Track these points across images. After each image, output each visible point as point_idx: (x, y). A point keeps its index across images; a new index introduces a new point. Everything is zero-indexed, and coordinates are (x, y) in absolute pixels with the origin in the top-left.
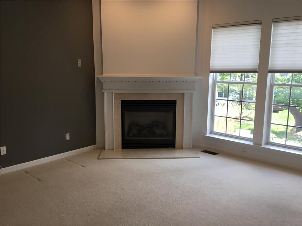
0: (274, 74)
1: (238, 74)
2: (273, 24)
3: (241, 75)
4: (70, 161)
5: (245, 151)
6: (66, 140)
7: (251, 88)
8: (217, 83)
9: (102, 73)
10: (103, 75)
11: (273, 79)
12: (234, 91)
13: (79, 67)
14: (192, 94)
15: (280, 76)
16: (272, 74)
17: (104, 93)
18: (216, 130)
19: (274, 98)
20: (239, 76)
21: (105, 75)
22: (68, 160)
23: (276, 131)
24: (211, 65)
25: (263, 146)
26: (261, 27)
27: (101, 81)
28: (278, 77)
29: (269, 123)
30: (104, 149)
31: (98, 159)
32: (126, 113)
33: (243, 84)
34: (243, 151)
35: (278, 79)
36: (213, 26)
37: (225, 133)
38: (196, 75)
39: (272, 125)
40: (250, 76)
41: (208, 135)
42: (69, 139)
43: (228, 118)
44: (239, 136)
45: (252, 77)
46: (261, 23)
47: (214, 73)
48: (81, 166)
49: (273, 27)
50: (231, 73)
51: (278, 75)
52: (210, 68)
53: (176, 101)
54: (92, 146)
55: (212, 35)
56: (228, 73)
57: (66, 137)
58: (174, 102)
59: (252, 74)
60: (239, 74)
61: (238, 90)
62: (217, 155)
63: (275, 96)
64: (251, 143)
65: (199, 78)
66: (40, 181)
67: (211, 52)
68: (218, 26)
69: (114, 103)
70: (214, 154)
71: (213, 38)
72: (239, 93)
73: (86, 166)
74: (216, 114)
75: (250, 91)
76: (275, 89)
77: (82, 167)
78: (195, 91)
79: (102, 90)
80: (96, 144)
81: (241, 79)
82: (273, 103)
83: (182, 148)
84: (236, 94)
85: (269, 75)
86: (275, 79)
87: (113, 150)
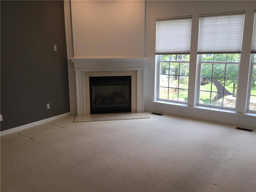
0: (201, 54)
1: (173, 55)
2: (200, 18)
3: (176, 56)
4: (51, 125)
5: (182, 111)
6: (48, 109)
7: (184, 66)
8: (161, 63)
9: (73, 56)
10: (74, 57)
11: (200, 58)
12: (171, 69)
13: (55, 51)
14: (143, 71)
15: (206, 56)
16: (200, 55)
17: (75, 71)
18: (161, 97)
19: (202, 73)
20: (174, 57)
21: (75, 57)
22: (50, 124)
23: (203, 99)
24: (156, 49)
25: (195, 107)
26: (192, 21)
27: (72, 62)
28: (204, 57)
29: (198, 90)
30: (77, 115)
31: (74, 122)
32: (93, 87)
33: (180, 62)
34: (180, 111)
35: (204, 58)
36: (157, 19)
37: (167, 99)
38: (145, 56)
39: (200, 92)
40: (183, 56)
41: (155, 101)
42: (49, 108)
43: (169, 88)
44: (178, 101)
45: (184, 57)
46: (192, 18)
47: (159, 55)
48: (61, 127)
49: (200, 20)
50: (171, 55)
51: (204, 56)
52: (156, 51)
53: (131, 76)
54: (67, 113)
55: (157, 26)
56: (166, 55)
57: (47, 107)
58: (130, 77)
59: (184, 55)
60: (175, 55)
61: (174, 68)
62: (162, 116)
63: (202, 72)
64: (186, 105)
65: (147, 59)
66: (32, 139)
67: (156, 39)
68: (161, 19)
69: (84, 80)
70: (160, 115)
71: (157, 28)
72: (175, 70)
73: (65, 127)
74: (160, 85)
75: (183, 69)
76: (202, 67)
77: (63, 129)
78: (145, 68)
79: (74, 70)
80: (69, 111)
81: (176, 59)
82: (201, 76)
83: (136, 112)
84: (172, 71)
85: (198, 55)
86: (202, 59)
87: (84, 115)
